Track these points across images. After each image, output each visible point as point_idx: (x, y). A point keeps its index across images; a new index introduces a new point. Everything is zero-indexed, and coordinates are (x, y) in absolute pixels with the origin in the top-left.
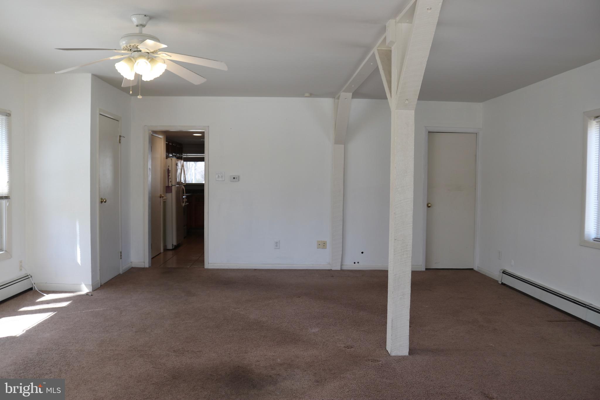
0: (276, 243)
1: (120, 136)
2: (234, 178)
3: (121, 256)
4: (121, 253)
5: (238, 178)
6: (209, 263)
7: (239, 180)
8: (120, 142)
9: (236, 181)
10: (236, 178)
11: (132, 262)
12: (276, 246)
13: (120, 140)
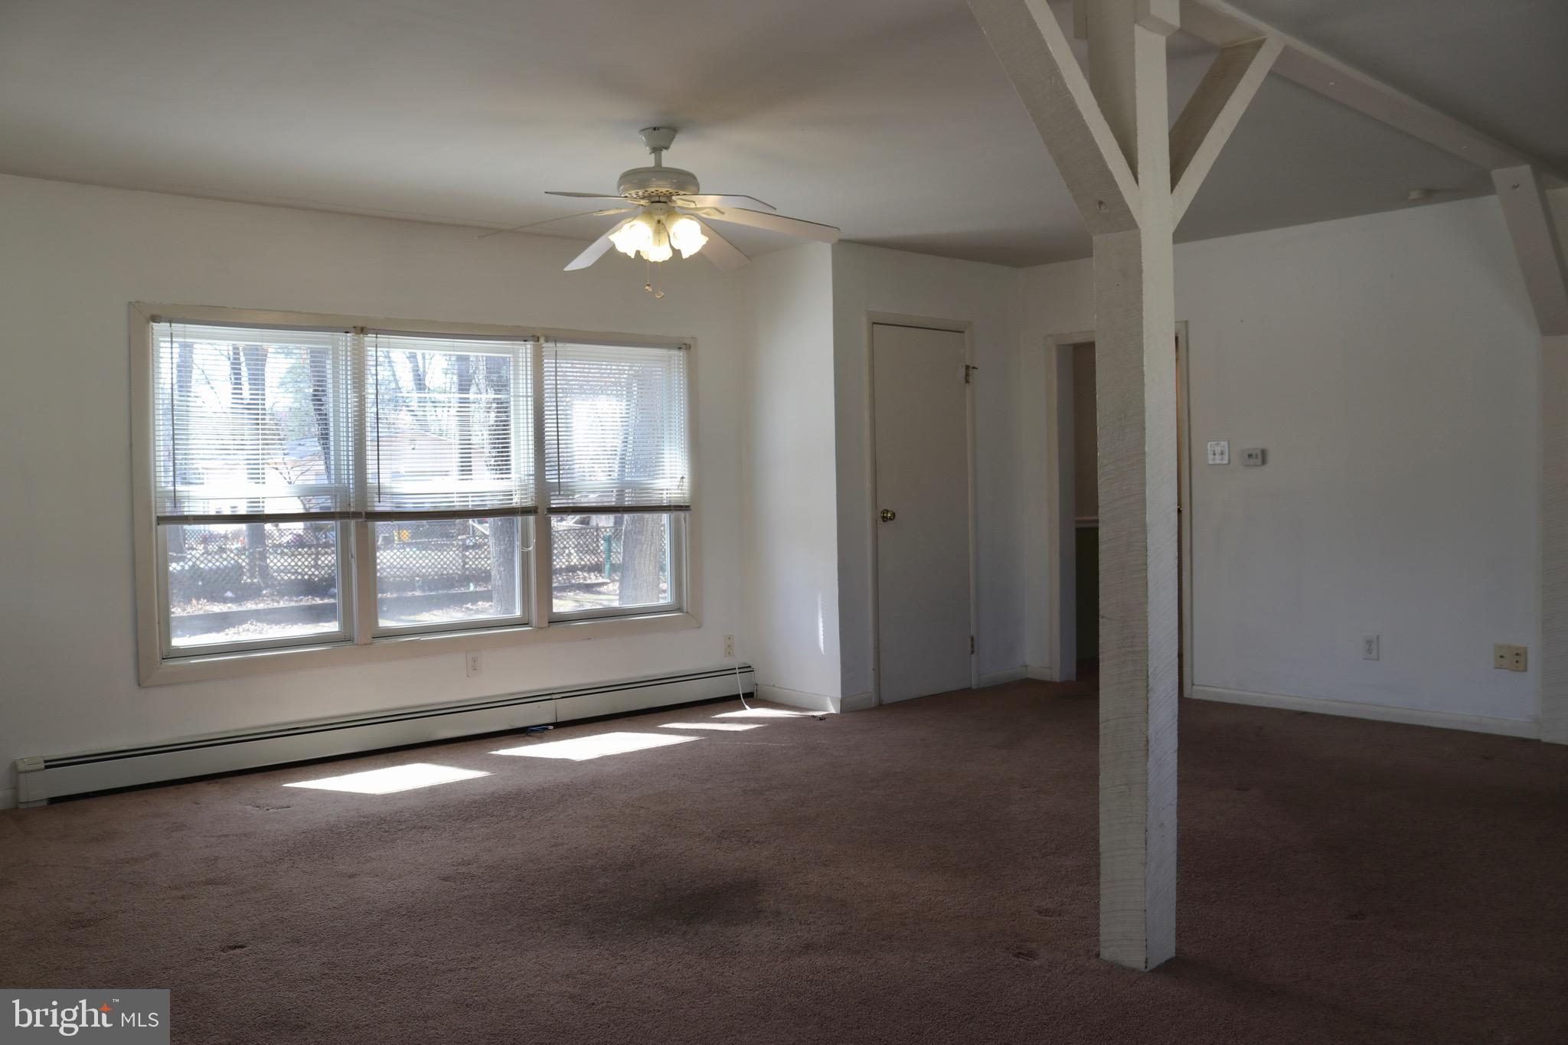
0: (1369, 642)
1: (967, 367)
2: (1250, 456)
3: (972, 646)
4: (972, 639)
5: (1260, 456)
6: (1193, 685)
7: (1264, 462)
8: (967, 381)
9: (1255, 466)
10: (1254, 456)
11: (1026, 666)
12: (1369, 651)
13: (967, 375)
